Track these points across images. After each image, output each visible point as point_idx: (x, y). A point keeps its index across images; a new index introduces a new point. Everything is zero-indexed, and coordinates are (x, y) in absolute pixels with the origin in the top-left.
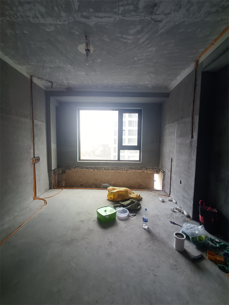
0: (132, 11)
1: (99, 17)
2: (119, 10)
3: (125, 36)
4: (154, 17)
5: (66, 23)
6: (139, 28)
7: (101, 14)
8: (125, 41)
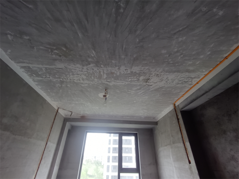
0: (136, 81)
1: (116, 82)
2: (128, 80)
3: (130, 91)
4: (147, 83)
5: (96, 83)
6: (139, 87)
7: (118, 81)
8: (130, 93)
